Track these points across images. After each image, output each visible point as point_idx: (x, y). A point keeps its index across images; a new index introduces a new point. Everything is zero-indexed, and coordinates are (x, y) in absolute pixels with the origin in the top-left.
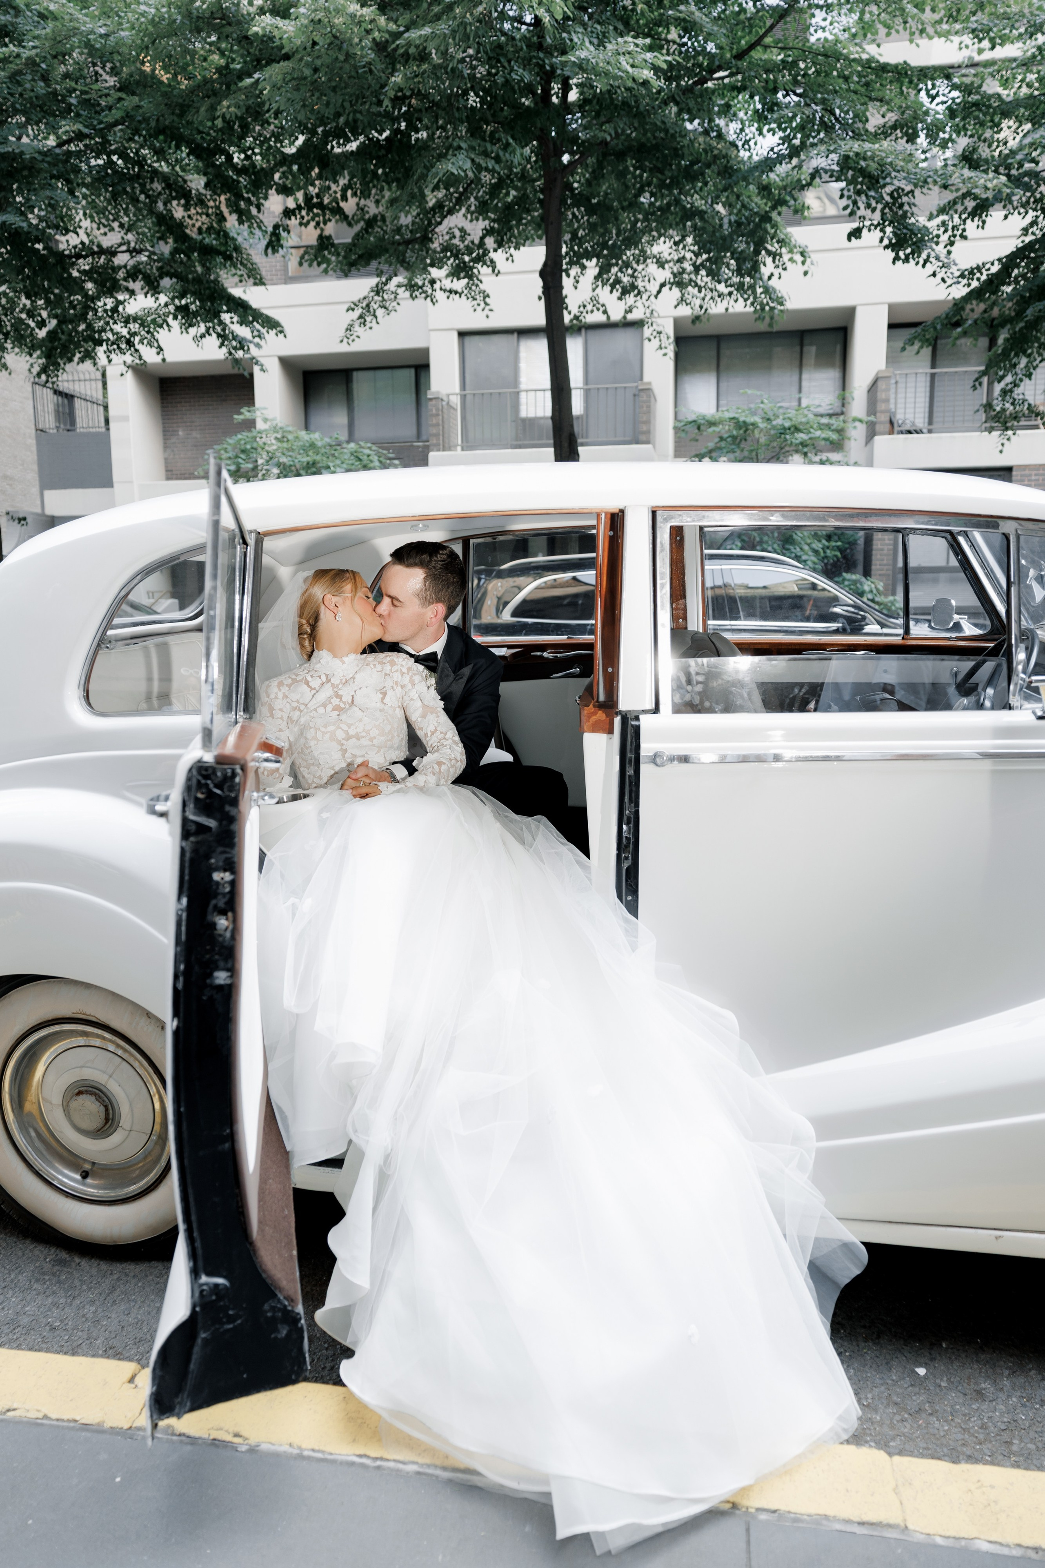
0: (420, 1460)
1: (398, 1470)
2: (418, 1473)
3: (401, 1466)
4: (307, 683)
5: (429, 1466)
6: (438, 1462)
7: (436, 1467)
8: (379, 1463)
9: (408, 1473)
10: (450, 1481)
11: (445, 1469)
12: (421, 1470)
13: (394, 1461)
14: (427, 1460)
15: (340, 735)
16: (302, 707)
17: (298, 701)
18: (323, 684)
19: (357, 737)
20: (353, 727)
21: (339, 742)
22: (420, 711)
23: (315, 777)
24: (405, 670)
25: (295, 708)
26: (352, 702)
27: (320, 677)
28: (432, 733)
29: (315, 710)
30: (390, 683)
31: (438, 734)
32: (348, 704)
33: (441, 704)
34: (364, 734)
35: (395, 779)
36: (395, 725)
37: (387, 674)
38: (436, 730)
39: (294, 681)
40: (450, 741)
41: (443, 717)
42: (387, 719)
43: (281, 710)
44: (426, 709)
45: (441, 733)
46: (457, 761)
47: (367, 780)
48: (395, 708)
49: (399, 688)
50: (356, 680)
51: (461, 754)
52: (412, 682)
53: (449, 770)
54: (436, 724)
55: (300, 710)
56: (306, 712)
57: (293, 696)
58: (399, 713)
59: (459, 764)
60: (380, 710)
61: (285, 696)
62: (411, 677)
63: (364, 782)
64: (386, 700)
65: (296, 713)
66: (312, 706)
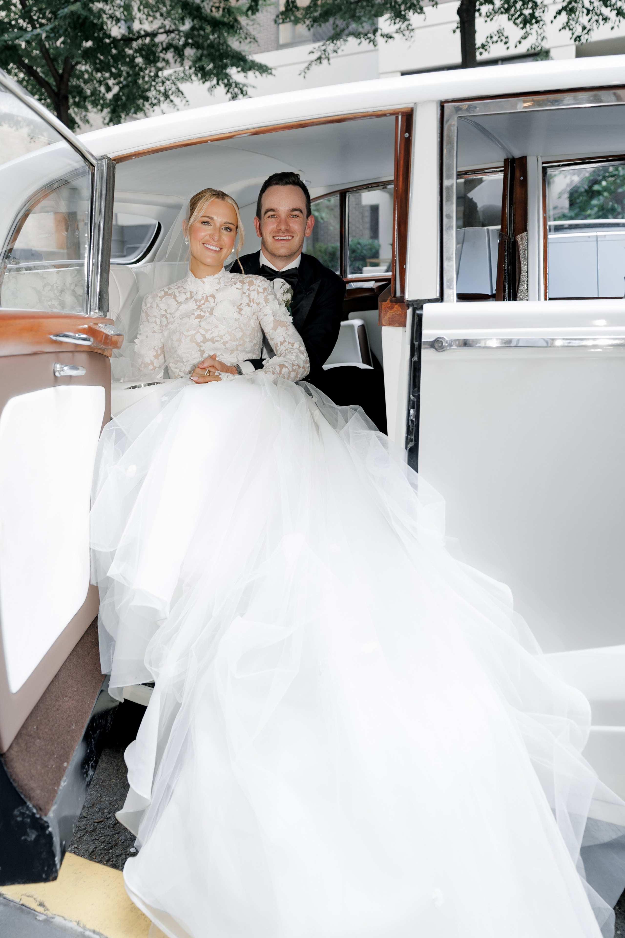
16: (169, 316)
17: (166, 311)
18: (187, 299)
19: (213, 340)
20: (209, 332)
21: (198, 344)
22: (271, 325)
23: (180, 371)
24: (261, 290)
25: (163, 316)
26: (211, 313)
27: (185, 293)
28: (282, 343)
29: (181, 319)
30: (245, 300)
31: (286, 344)
32: (208, 314)
33: (291, 319)
34: (218, 339)
35: (240, 372)
36: (248, 333)
37: (244, 293)
38: (285, 341)
39: (166, 294)
40: (297, 351)
41: (292, 330)
42: (240, 328)
43: (155, 316)
44: (277, 323)
45: (289, 343)
46: (300, 367)
47: (212, 370)
48: (250, 320)
49: (255, 305)
50: (217, 296)
51: (305, 362)
52: (266, 300)
53: (289, 373)
54: (285, 336)
55: (166, 318)
56: (172, 319)
57: (162, 306)
58: (253, 323)
59: (301, 370)
60: (236, 320)
61: (157, 306)
62: (266, 296)
63: (209, 372)
64: (242, 312)
65: (164, 319)
66: (177, 315)
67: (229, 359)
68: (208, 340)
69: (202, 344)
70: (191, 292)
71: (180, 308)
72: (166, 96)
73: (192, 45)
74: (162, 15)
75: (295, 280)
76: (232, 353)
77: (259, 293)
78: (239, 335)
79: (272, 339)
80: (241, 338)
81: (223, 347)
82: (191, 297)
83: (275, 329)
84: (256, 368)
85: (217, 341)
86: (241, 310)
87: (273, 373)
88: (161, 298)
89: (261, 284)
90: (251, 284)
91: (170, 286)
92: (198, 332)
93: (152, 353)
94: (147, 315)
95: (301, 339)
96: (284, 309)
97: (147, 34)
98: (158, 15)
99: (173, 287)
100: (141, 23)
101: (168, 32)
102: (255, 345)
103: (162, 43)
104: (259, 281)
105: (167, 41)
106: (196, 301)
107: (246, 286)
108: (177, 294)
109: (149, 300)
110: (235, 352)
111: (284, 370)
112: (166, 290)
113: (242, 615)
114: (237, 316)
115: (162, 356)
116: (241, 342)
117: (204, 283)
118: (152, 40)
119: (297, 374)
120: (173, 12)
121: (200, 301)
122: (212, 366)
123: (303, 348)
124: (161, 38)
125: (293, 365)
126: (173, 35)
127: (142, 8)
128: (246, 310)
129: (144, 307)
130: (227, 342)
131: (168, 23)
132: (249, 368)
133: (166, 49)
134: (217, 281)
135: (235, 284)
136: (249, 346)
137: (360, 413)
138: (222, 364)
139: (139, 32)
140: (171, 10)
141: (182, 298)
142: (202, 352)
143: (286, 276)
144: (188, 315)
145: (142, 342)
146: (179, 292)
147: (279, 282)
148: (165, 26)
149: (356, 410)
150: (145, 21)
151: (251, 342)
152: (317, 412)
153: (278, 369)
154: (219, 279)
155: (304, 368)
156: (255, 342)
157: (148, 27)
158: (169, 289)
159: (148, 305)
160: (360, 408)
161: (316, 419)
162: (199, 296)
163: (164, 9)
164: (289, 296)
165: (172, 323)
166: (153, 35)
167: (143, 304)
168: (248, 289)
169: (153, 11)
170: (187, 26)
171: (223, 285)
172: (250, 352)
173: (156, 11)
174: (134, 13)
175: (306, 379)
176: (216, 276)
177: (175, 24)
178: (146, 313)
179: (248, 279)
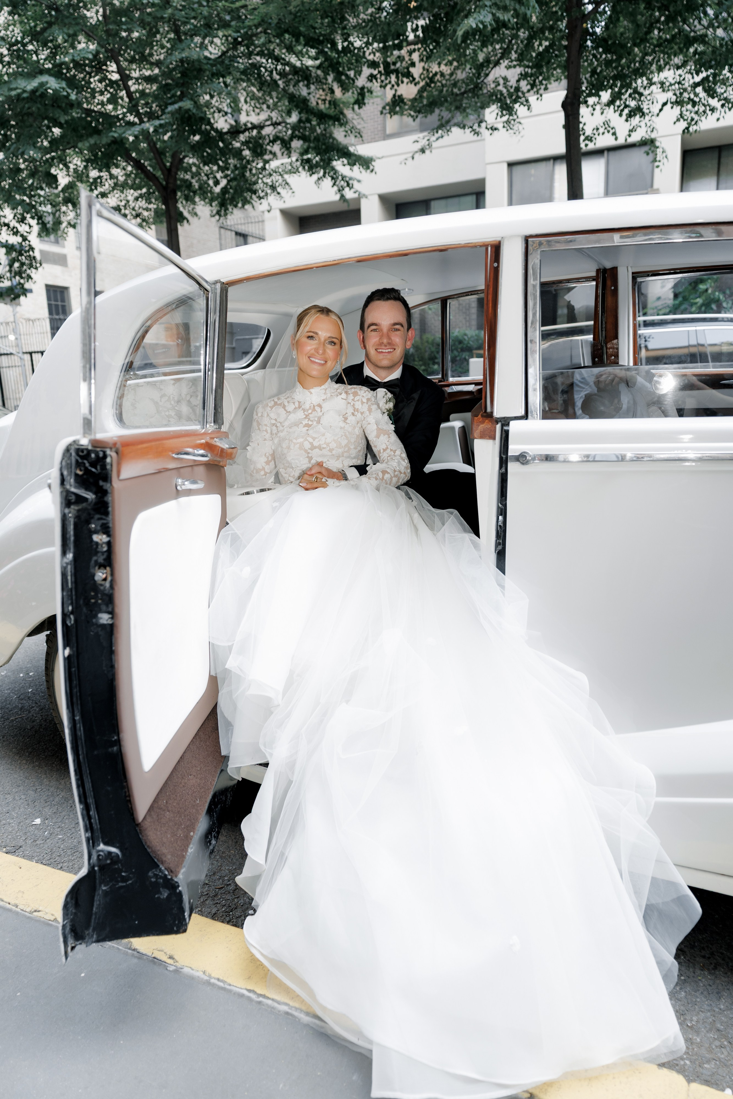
0: (292, 1003)
1: (273, 1008)
2: (287, 1013)
3: (276, 1005)
4: (284, 407)
5: (296, 1009)
6: (304, 1008)
7: (301, 1011)
8: (261, 999)
9: (279, 1011)
10: (307, 1026)
11: (307, 1014)
12: (290, 1011)
13: (273, 1000)
14: (297, 1005)
15: (307, 445)
16: (278, 425)
17: (276, 420)
18: (295, 408)
19: (320, 448)
20: (317, 440)
21: (306, 451)
22: (375, 433)
23: (290, 476)
24: (365, 400)
25: (273, 424)
26: (319, 422)
27: (294, 403)
28: (384, 450)
29: (290, 428)
30: (350, 410)
31: (388, 451)
32: (315, 423)
33: (393, 427)
34: (325, 446)
35: (346, 478)
36: (353, 440)
37: (349, 403)
38: (387, 448)
39: (276, 404)
40: (398, 457)
41: (394, 437)
42: (345, 435)
43: (266, 425)
44: (380, 432)
45: (391, 450)
46: (401, 473)
47: (320, 476)
48: (354, 428)
49: (359, 414)
50: (323, 405)
51: (406, 468)
52: (370, 410)
53: (391, 478)
54: (388, 443)
55: (276, 426)
56: (282, 428)
57: (273, 415)
58: (358, 431)
59: (403, 475)
60: (341, 428)
61: (268, 415)
62: (369, 406)
63: (317, 478)
64: (347, 421)
65: (274, 428)
66: (286, 424)
67: (334, 465)
68: (315, 448)
69: (310, 451)
70: (299, 402)
71: (289, 417)
72: (273, 188)
73: (299, 138)
74: (268, 107)
75: (397, 390)
76: (338, 459)
77: (363, 403)
78: (344, 442)
79: (376, 446)
80: (346, 446)
81: (330, 454)
82: (300, 407)
83: (378, 436)
84: (361, 474)
85: (324, 448)
86: (346, 419)
87: (376, 479)
88: (272, 408)
89: (364, 395)
90: (355, 394)
91: (280, 396)
92: (306, 440)
93: (263, 460)
94: (259, 424)
95: (402, 446)
96: (386, 417)
97: (254, 127)
98: (264, 107)
99: (282, 397)
100: (248, 115)
101: (275, 124)
102: (360, 451)
103: (269, 136)
104: (362, 392)
105: (273, 133)
106: (304, 410)
107: (351, 397)
108: (286, 404)
109: (260, 410)
110: (341, 459)
111: (387, 476)
112: (276, 400)
113: (347, 702)
114: (342, 424)
115: (273, 462)
116: (347, 449)
117: (311, 393)
118: (259, 132)
119: (399, 479)
120: (279, 104)
121: (308, 410)
122: (320, 473)
123: (404, 455)
124: (268, 131)
125: (395, 471)
126: (280, 127)
127: (248, 99)
128: (351, 419)
129: (255, 417)
130: (333, 449)
131: (275, 116)
132: (353, 473)
133: (273, 142)
134: (324, 391)
135: (341, 394)
136: (354, 452)
137: (456, 517)
138: (328, 470)
139: (245, 125)
140: (277, 102)
141: (290, 407)
142: (310, 459)
143: (389, 386)
144: (296, 424)
145: (254, 449)
146: (288, 402)
147: (381, 391)
148: (272, 119)
149: (452, 513)
150: (252, 113)
151: (355, 448)
152: (416, 515)
153: (381, 475)
154: (326, 390)
155: (405, 473)
156: (359, 448)
157: (254, 119)
158: (279, 399)
159: (259, 415)
160: (456, 512)
161: (415, 522)
162: (307, 406)
163: (271, 101)
164: (391, 405)
165: (282, 431)
166: (260, 127)
167: (255, 413)
168: (353, 400)
169: (259, 104)
170: (294, 118)
171: (329, 395)
172: (354, 458)
173: (263, 103)
174: (240, 105)
175: (407, 484)
176: (323, 387)
177: (282, 116)
178: (258, 421)
179: (353, 390)
